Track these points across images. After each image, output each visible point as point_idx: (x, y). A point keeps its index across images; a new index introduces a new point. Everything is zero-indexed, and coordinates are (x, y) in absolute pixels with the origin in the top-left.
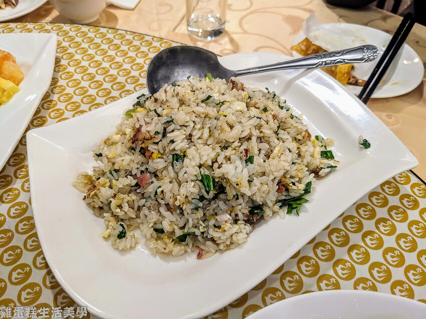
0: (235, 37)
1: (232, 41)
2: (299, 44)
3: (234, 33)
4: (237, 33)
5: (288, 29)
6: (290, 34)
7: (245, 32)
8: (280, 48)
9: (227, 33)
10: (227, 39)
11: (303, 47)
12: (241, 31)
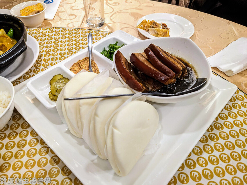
0: (110, 25)
1: (109, 27)
2: (140, 24)
3: (109, 23)
4: (110, 23)
5: (133, 19)
6: (134, 21)
7: (114, 23)
8: (132, 27)
9: (106, 24)
10: (106, 27)
11: (142, 26)
12: (112, 22)
